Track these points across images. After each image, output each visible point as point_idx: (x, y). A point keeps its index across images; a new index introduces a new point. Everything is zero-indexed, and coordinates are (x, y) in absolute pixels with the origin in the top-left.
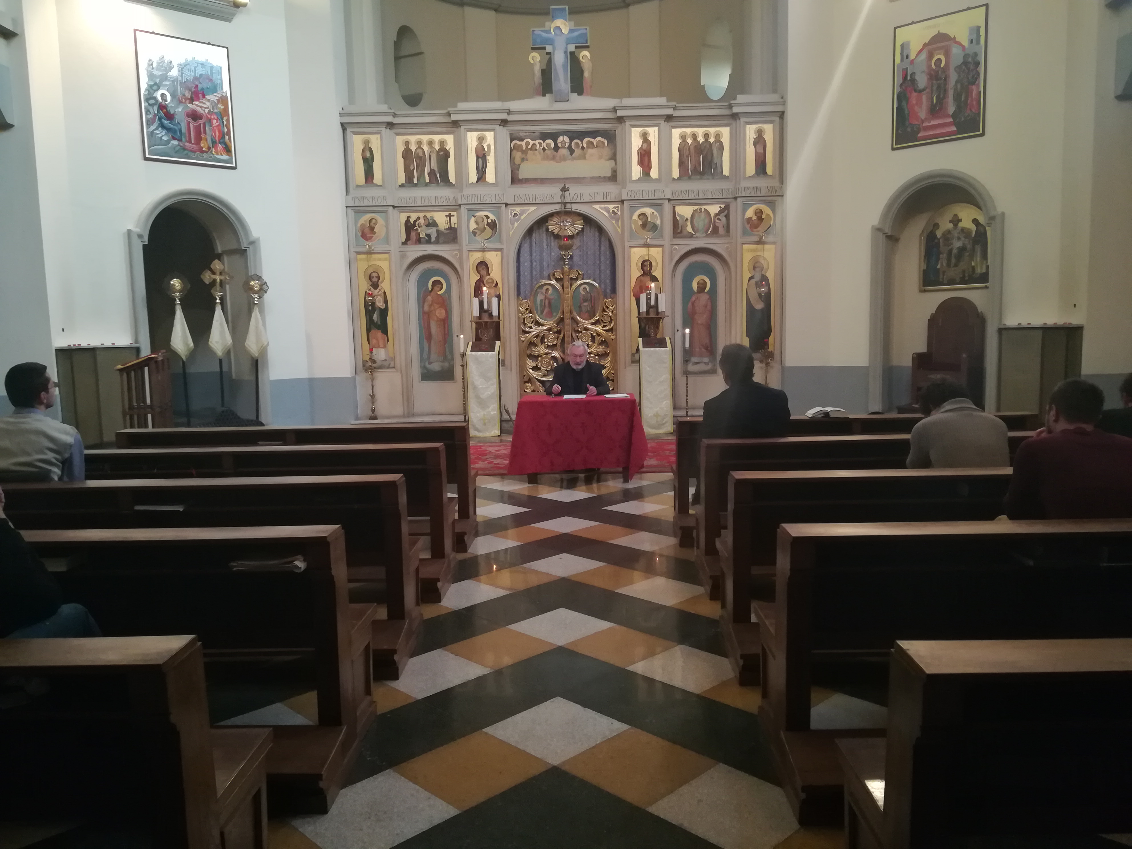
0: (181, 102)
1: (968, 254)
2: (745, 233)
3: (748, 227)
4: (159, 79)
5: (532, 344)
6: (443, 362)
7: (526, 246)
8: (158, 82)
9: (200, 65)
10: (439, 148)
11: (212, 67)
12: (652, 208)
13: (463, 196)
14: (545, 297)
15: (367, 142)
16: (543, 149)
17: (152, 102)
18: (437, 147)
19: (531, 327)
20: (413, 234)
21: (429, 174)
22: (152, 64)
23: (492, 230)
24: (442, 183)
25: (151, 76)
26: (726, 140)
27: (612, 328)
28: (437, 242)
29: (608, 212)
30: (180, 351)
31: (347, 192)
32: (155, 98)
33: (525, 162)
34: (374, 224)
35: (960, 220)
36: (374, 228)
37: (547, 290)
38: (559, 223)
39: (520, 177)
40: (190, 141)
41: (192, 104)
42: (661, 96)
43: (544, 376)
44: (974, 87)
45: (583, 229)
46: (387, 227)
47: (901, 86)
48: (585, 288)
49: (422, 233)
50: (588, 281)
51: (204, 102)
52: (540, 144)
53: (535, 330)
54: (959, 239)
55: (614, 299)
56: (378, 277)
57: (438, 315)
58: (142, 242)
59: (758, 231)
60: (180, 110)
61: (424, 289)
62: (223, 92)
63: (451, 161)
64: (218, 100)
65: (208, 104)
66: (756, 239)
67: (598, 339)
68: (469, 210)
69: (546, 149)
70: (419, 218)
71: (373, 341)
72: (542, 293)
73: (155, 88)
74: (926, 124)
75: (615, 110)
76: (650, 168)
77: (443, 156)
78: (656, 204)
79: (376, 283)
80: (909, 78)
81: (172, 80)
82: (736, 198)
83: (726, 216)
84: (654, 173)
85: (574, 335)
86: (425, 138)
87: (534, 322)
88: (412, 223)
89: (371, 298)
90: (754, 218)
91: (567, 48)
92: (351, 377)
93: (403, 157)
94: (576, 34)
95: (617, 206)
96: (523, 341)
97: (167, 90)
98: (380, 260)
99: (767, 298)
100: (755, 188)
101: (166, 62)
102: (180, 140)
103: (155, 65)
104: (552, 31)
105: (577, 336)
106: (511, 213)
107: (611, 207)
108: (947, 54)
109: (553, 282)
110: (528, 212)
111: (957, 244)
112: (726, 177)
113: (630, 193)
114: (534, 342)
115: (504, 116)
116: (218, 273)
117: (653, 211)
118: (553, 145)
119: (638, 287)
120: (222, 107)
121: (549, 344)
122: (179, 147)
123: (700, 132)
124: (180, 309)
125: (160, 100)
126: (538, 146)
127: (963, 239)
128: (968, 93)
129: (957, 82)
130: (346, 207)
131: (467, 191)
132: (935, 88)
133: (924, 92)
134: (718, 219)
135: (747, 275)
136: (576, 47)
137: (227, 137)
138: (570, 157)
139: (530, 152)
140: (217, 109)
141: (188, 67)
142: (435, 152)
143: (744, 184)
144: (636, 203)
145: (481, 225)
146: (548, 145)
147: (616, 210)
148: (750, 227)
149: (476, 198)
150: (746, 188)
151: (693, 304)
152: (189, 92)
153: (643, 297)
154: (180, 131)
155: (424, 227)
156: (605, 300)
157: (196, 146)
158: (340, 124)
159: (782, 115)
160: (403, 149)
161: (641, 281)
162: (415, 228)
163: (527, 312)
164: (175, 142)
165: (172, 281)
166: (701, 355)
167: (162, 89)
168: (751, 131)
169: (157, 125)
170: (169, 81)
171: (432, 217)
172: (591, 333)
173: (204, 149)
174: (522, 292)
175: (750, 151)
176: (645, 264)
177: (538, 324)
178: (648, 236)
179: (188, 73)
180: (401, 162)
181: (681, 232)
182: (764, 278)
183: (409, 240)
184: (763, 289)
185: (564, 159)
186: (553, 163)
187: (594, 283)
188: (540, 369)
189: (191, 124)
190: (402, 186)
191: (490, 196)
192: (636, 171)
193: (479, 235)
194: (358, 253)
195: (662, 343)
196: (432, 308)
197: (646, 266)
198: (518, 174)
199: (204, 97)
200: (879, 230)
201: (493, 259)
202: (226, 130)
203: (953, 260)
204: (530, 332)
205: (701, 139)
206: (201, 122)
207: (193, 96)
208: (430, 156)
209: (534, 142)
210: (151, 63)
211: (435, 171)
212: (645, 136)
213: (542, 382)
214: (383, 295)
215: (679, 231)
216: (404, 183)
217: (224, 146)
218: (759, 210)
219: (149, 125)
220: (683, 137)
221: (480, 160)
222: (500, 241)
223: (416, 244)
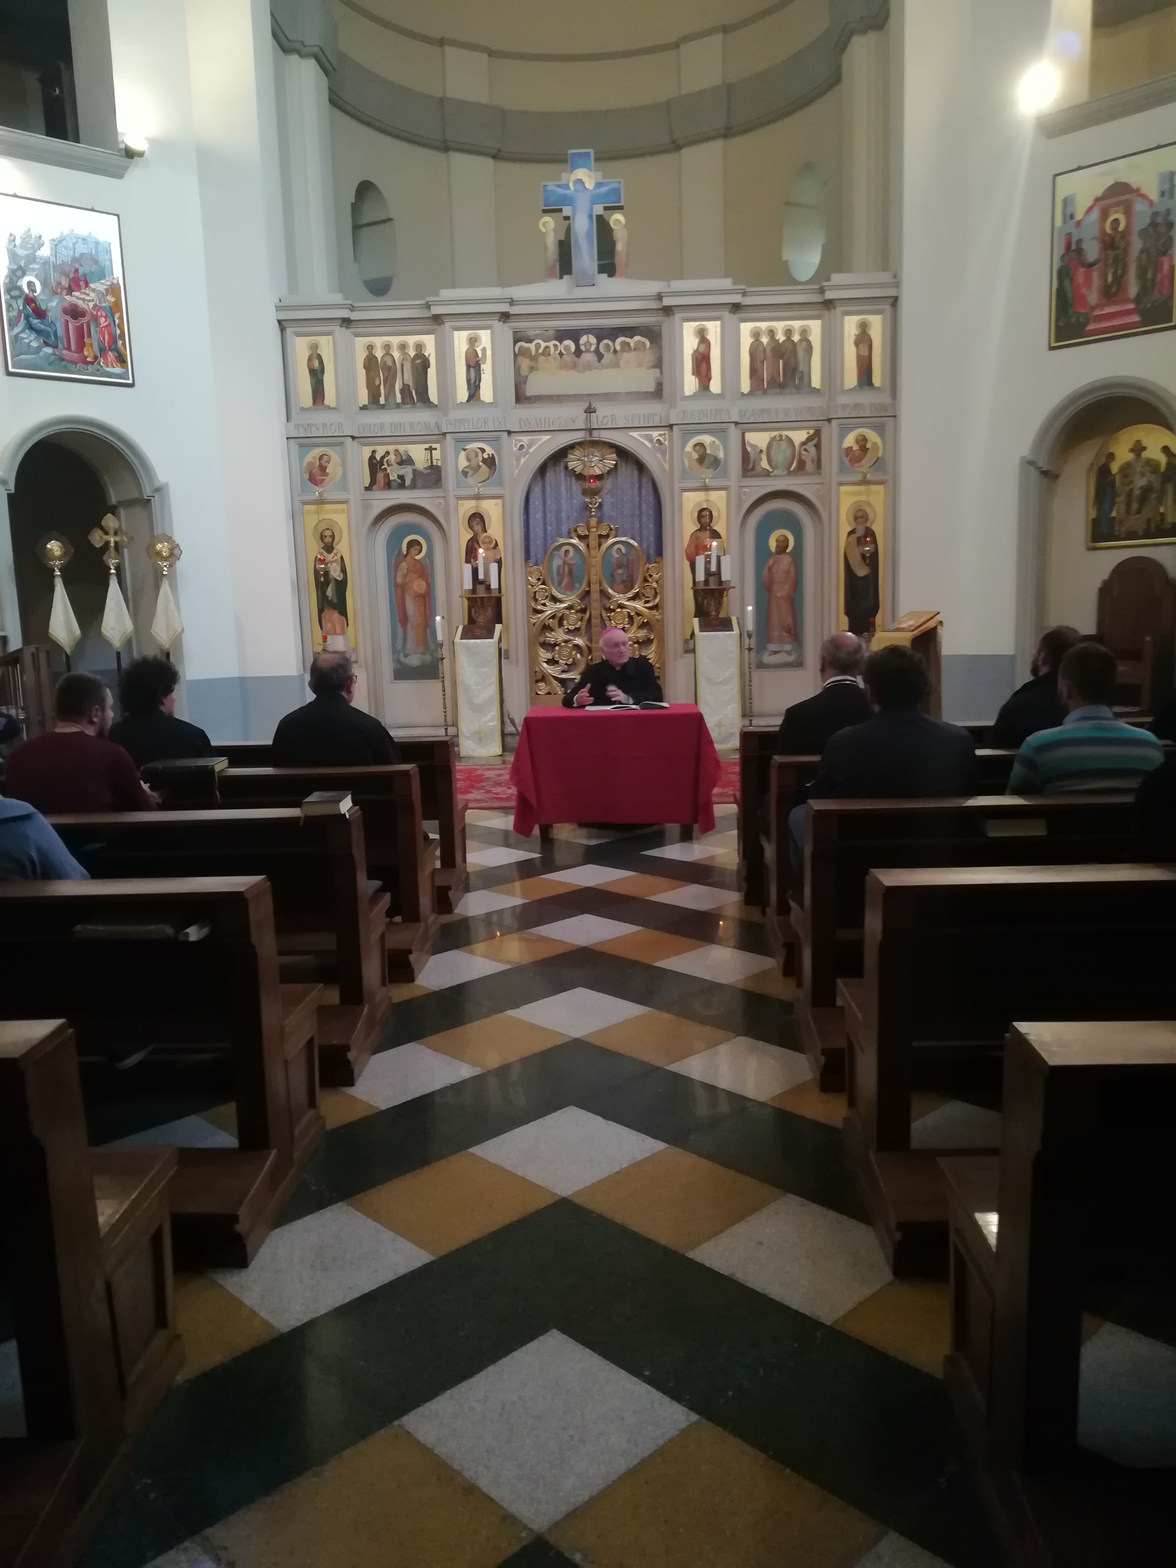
0: (55, 293)
1: (1154, 496)
2: (842, 470)
3: (846, 461)
4: (24, 261)
5: (546, 628)
6: (422, 654)
7: (537, 491)
8: (23, 265)
9: (80, 241)
10: (414, 354)
11: (97, 243)
12: (711, 436)
13: (448, 421)
14: (565, 562)
15: (314, 347)
16: (559, 353)
18: (412, 353)
19: (544, 605)
20: (380, 476)
21: (402, 391)
22: (14, 240)
23: (490, 468)
24: (419, 403)
25: (12, 256)
26: (815, 338)
27: (657, 604)
28: (413, 486)
29: (651, 440)
30: (62, 641)
31: (288, 419)
32: (20, 288)
33: (534, 372)
34: (326, 462)
35: (1145, 449)
36: (326, 467)
37: (567, 552)
38: (583, 458)
39: (528, 394)
40: (69, 348)
41: (71, 295)
42: (726, 276)
43: (563, 672)
44: (1165, 259)
45: (616, 465)
46: (344, 465)
47: (1063, 258)
48: (619, 549)
49: (392, 475)
50: (623, 539)
51: (87, 292)
52: (555, 346)
53: (551, 609)
54: (1143, 474)
55: (660, 564)
56: (333, 537)
57: (416, 589)
58: (6, 490)
59: (862, 466)
60: (54, 304)
61: (396, 552)
62: (114, 278)
63: (432, 372)
64: (107, 290)
65: (93, 295)
66: (858, 478)
67: (638, 620)
68: (457, 441)
69: (564, 354)
70: (388, 453)
71: (328, 626)
72: (560, 557)
73: (19, 273)
74: (1098, 312)
75: (659, 297)
76: (709, 379)
77: (421, 365)
78: (719, 429)
79: (330, 545)
80: (1074, 247)
81: (42, 261)
82: (829, 420)
83: (815, 446)
84: (715, 386)
85: (604, 615)
86: (395, 340)
87: (549, 597)
88: (379, 460)
89: (323, 566)
90: (856, 448)
91: (592, 210)
92: (298, 676)
93: (364, 368)
94: (604, 190)
95: (662, 432)
96: (534, 625)
97: (36, 277)
98: (335, 512)
99: (872, 560)
100: (857, 406)
101: (34, 237)
102: (55, 347)
103: (18, 242)
104: (571, 185)
105: (609, 617)
106: (516, 445)
107: (655, 434)
108: (1128, 212)
109: (575, 541)
110: (540, 443)
111: (1140, 482)
112: (816, 391)
113: (681, 415)
114: (549, 625)
115: (505, 308)
116: (112, 532)
117: (713, 439)
118: (573, 348)
119: (693, 547)
120: (113, 300)
121: (570, 627)
122: (53, 357)
123: (780, 326)
124: (60, 583)
125: (27, 291)
126: (552, 349)
127: (1148, 474)
128: (1158, 267)
129: (1142, 252)
130: (287, 438)
131: (454, 415)
132: (1110, 261)
133: (1095, 267)
134: (805, 450)
135: (845, 528)
136: (606, 208)
137: (120, 342)
138: (597, 364)
139: (542, 358)
140: (105, 302)
141: (64, 243)
142: (409, 360)
143: (842, 400)
144: (691, 429)
145: (474, 464)
146: (567, 348)
147: (661, 439)
148: (850, 461)
149: (466, 424)
150: (845, 406)
151: (770, 569)
152: (66, 279)
153: (700, 561)
154: (55, 333)
155: (395, 465)
156: (647, 565)
157: (76, 355)
158: (276, 322)
159: (894, 301)
160: (365, 356)
161: (697, 538)
162: (383, 467)
163: (540, 583)
165: (49, 543)
166: (781, 641)
167: (28, 275)
168: (850, 325)
169: (24, 325)
170: (38, 263)
171: (406, 452)
172: (628, 612)
173: (88, 359)
174: (532, 554)
175: (850, 354)
176: (704, 513)
177: (555, 600)
178: (707, 475)
179: (65, 252)
180: (362, 374)
181: (753, 469)
182: (870, 533)
183: (375, 483)
184: (868, 549)
185: (588, 367)
186: (574, 374)
187: (632, 542)
188: (557, 662)
189: (69, 324)
190: (364, 408)
191: (486, 421)
192: (690, 383)
193: (472, 475)
194: (305, 503)
195: (725, 625)
196: (408, 580)
197: (704, 517)
198: (525, 390)
199: (87, 285)
200: (1031, 463)
201: (492, 509)
202: (118, 332)
203: (1135, 506)
204: (544, 611)
205: (781, 337)
206: (84, 320)
207: (72, 284)
208: (402, 365)
209: (547, 344)
210: (12, 238)
211: (409, 386)
212: (702, 334)
213: (562, 682)
214: (339, 561)
215: (750, 467)
216: (367, 403)
217: (117, 354)
218: (861, 438)
219: (11, 326)
220: (756, 335)
221: (472, 370)
222: (501, 483)
223: (384, 489)
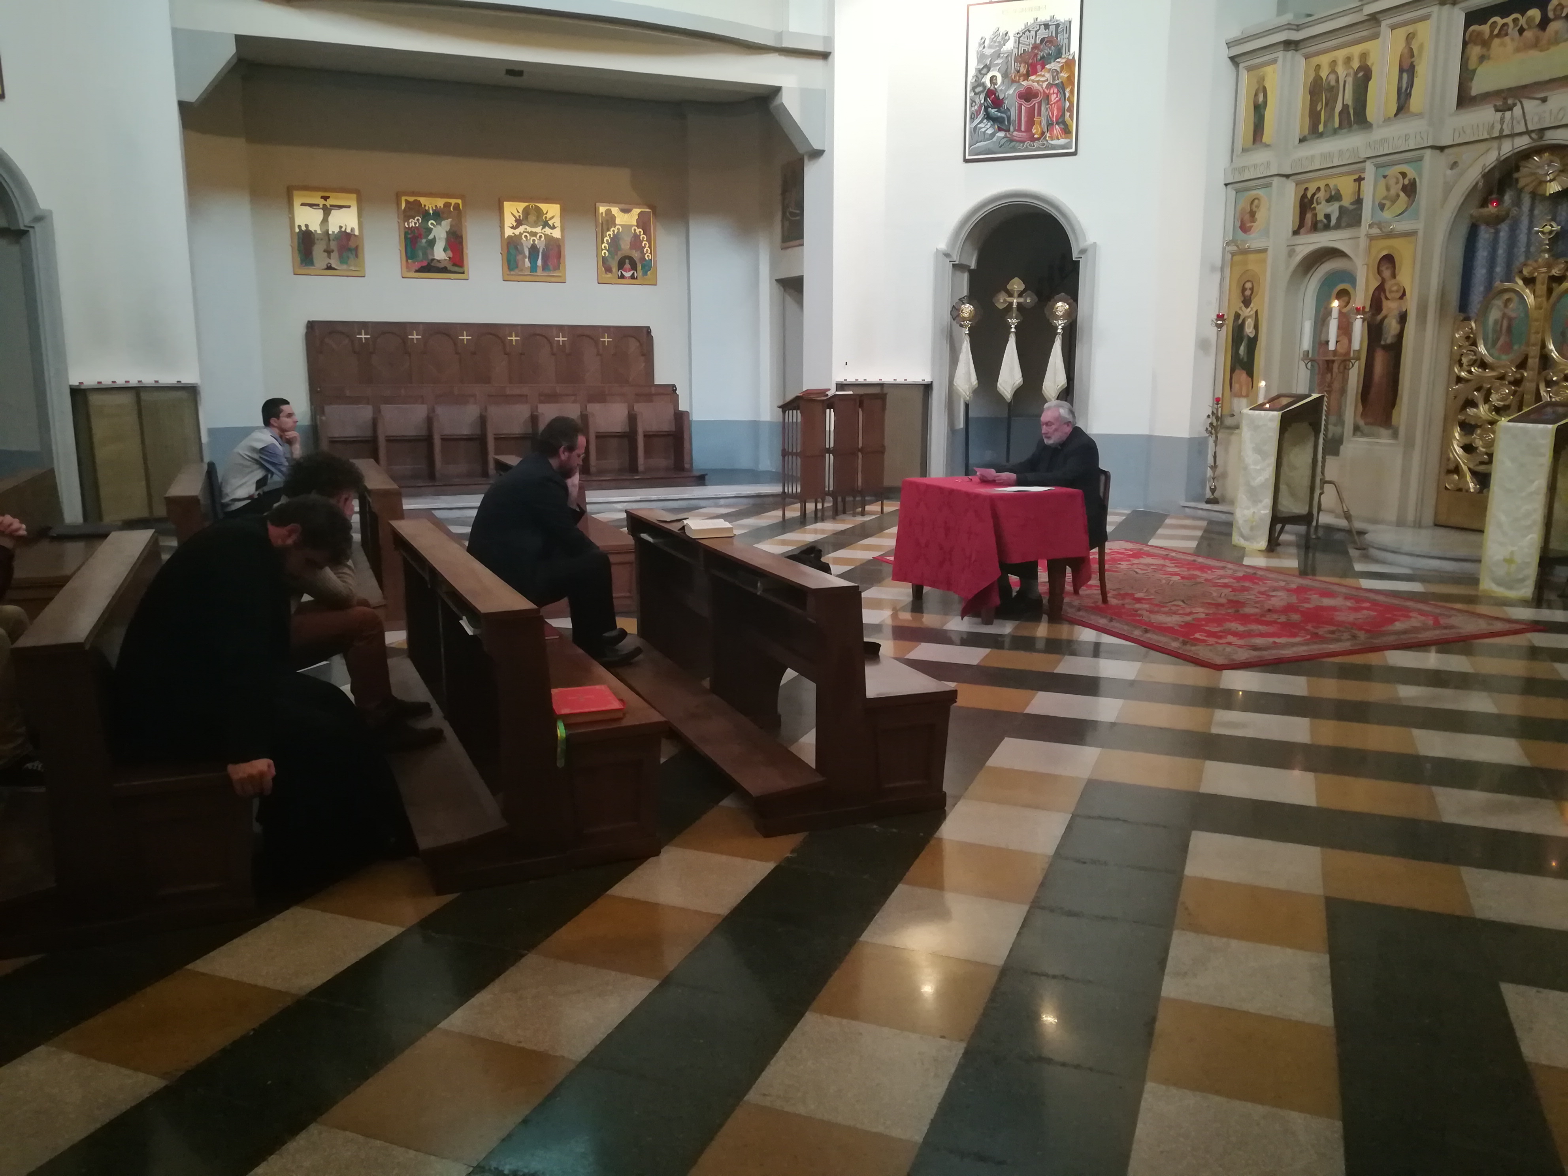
0: (1013, 81)
4: (990, 59)
5: (1468, 402)
8: (988, 63)
9: (1042, 27)
10: (1358, 67)
11: (1058, 25)
13: (1367, 144)
14: (1504, 315)
15: (1261, 80)
16: (1519, 29)
17: (978, 89)
18: (1356, 64)
19: (1467, 372)
20: (1309, 216)
21: (1341, 113)
22: (984, 43)
23: (1408, 196)
24: (1355, 125)
25: (981, 57)
28: (1338, 226)
32: (983, 85)
33: (1487, 61)
34: (1256, 206)
36: (1255, 212)
39: (1476, 93)
40: (1019, 130)
41: (1027, 80)
43: (1482, 463)
49: (1320, 214)
51: (1043, 74)
52: (1515, 21)
53: (1478, 377)
56: (1252, 289)
60: (1011, 91)
63: (1373, 84)
65: (1048, 75)
68: (1377, 166)
69: (1525, 30)
70: (1319, 189)
71: (1236, 386)
72: (1498, 307)
73: (985, 70)
77: (1364, 78)
79: (1248, 298)
81: (1006, 55)
85: (1542, 390)
87: (1478, 362)
88: (1309, 198)
93: (1309, 92)
96: (1455, 397)
97: (998, 71)
98: (1256, 261)
101: (1001, 35)
102: (1008, 130)
103: (988, 42)
105: (1549, 392)
106: (1448, 163)
109: (1521, 286)
110: (1476, 155)
114: (1472, 398)
116: (1016, 295)
118: (1538, 18)
121: (1496, 403)
124: (967, 341)
125: (988, 85)
126: (1511, 26)
130: (1226, 185)
131: (1378, 135)
137: (1068, 114)
139: (1496, 42)
140: (1058, 79)
141: (1027, 33)
142: (1352, 74)
145: (1393, 192)
146: (1530, 20)
149: (1387, 145)
152: (1025, 67)
154: (1009, 118)
155: (1324, 202)
157: (1025, 134)
158: (1230, 59)
160: (1312, 79)
163: (1467, 343)
164: (1001, 134)
167: (993, 70)
169: (983, 116)
170: (1002, 58)
171: (1336, 186)
173: (1036, 136)
177: (1484, 366)
180: (1305, 101)
183: (1302, 225)
185: (1555, 41)
186: (1534, 53)
188: (1475, 449)
189: (1023, 106)
190: (1302, 139)
191: (1407, 138)
193: (1388, 209)
194: (1233, 254)
198: (1472, 88)
199: (1043, 67)
201: (1404, 249)
202: (1067, 104)
204: (1468, 380)
206: (1035, 101)
207: (1030, 70)
208: (1345, 82)
209: (1505, 20)
210: (983, 40)
211: (1348, 106)
214: (1254, 316)
216: (1306, 133)
217: (1063, 127)
219: (972, 119)
221: (1405, 76)
222: (1417, 216)
223: (1310, 231)
